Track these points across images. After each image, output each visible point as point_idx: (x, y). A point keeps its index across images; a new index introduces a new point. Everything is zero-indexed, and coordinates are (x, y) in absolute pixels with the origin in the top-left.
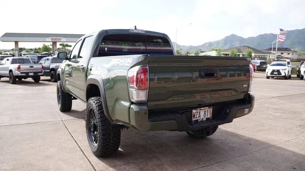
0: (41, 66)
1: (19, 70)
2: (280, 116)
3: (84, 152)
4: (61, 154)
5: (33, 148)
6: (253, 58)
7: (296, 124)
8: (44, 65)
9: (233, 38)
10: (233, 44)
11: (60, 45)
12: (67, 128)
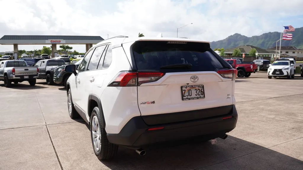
0: (36, 69)
1: (14, 73)
2: (273, 119)
3: (59, 158)
4: (34, 161)
5: (8, 154)
6: (256, 57)
7: (289, 127)
8: (39, 68)
9: (237, 37)
10: (236, 43)
11: (61, 47)
12: (49, 133)
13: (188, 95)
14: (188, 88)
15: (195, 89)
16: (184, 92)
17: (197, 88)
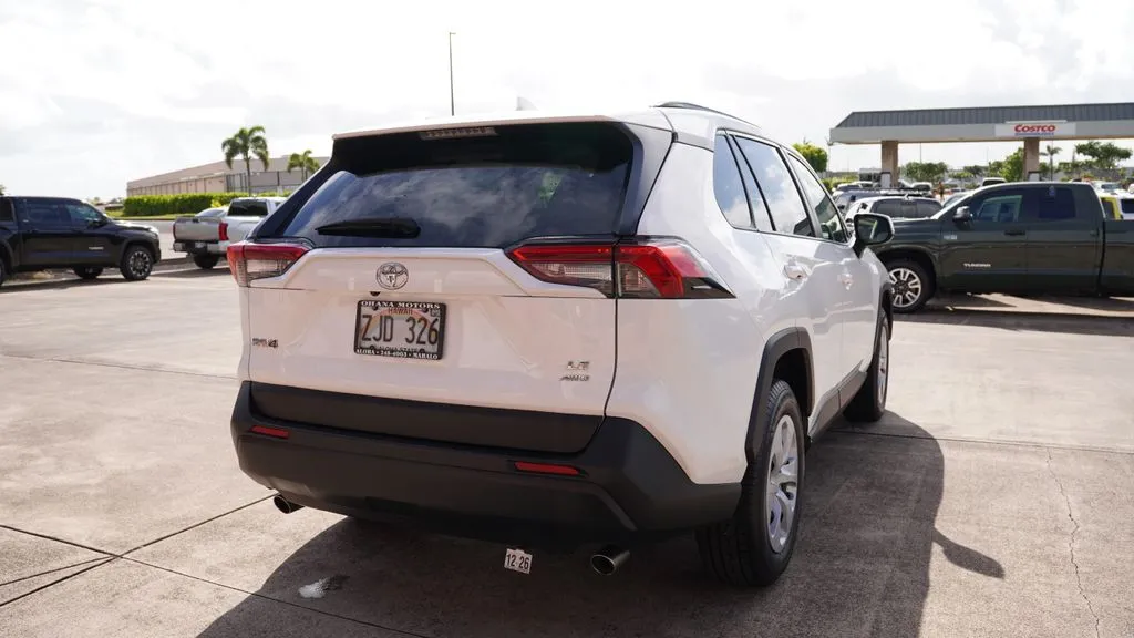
13: (377, 336)
14: (383, 310)
15: (407, 316)
16: (364, 321)
17: (417, 313)
